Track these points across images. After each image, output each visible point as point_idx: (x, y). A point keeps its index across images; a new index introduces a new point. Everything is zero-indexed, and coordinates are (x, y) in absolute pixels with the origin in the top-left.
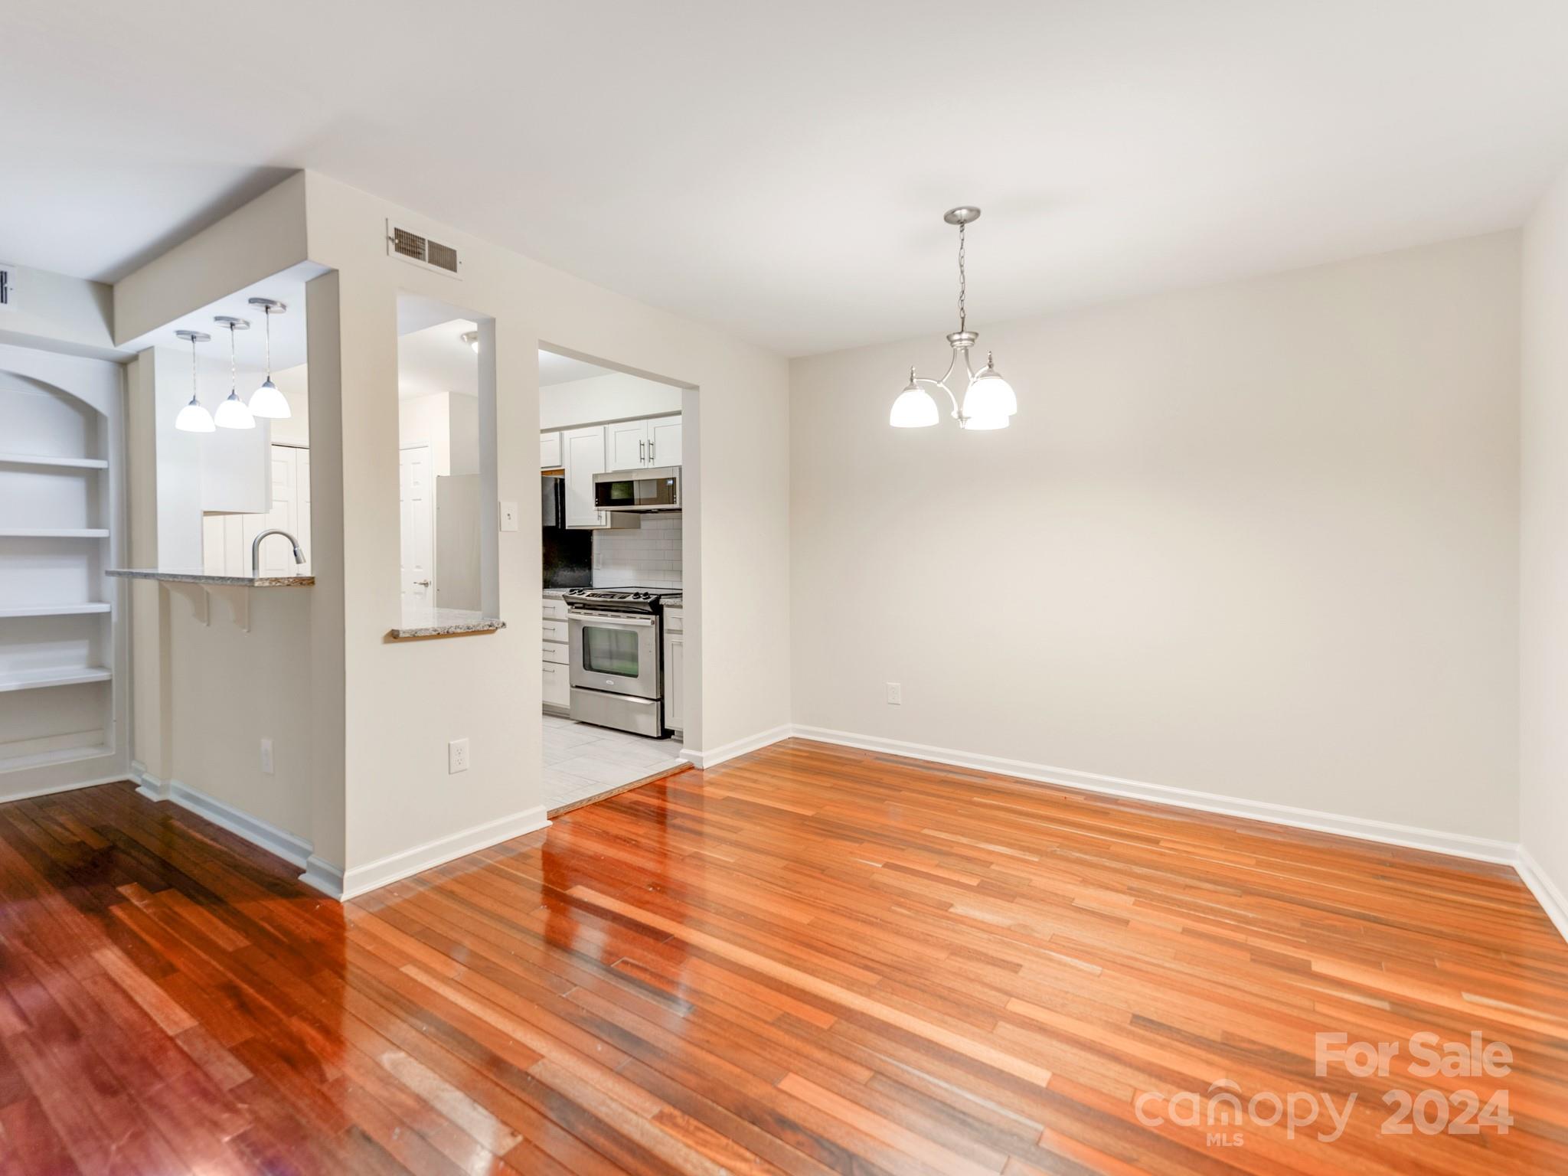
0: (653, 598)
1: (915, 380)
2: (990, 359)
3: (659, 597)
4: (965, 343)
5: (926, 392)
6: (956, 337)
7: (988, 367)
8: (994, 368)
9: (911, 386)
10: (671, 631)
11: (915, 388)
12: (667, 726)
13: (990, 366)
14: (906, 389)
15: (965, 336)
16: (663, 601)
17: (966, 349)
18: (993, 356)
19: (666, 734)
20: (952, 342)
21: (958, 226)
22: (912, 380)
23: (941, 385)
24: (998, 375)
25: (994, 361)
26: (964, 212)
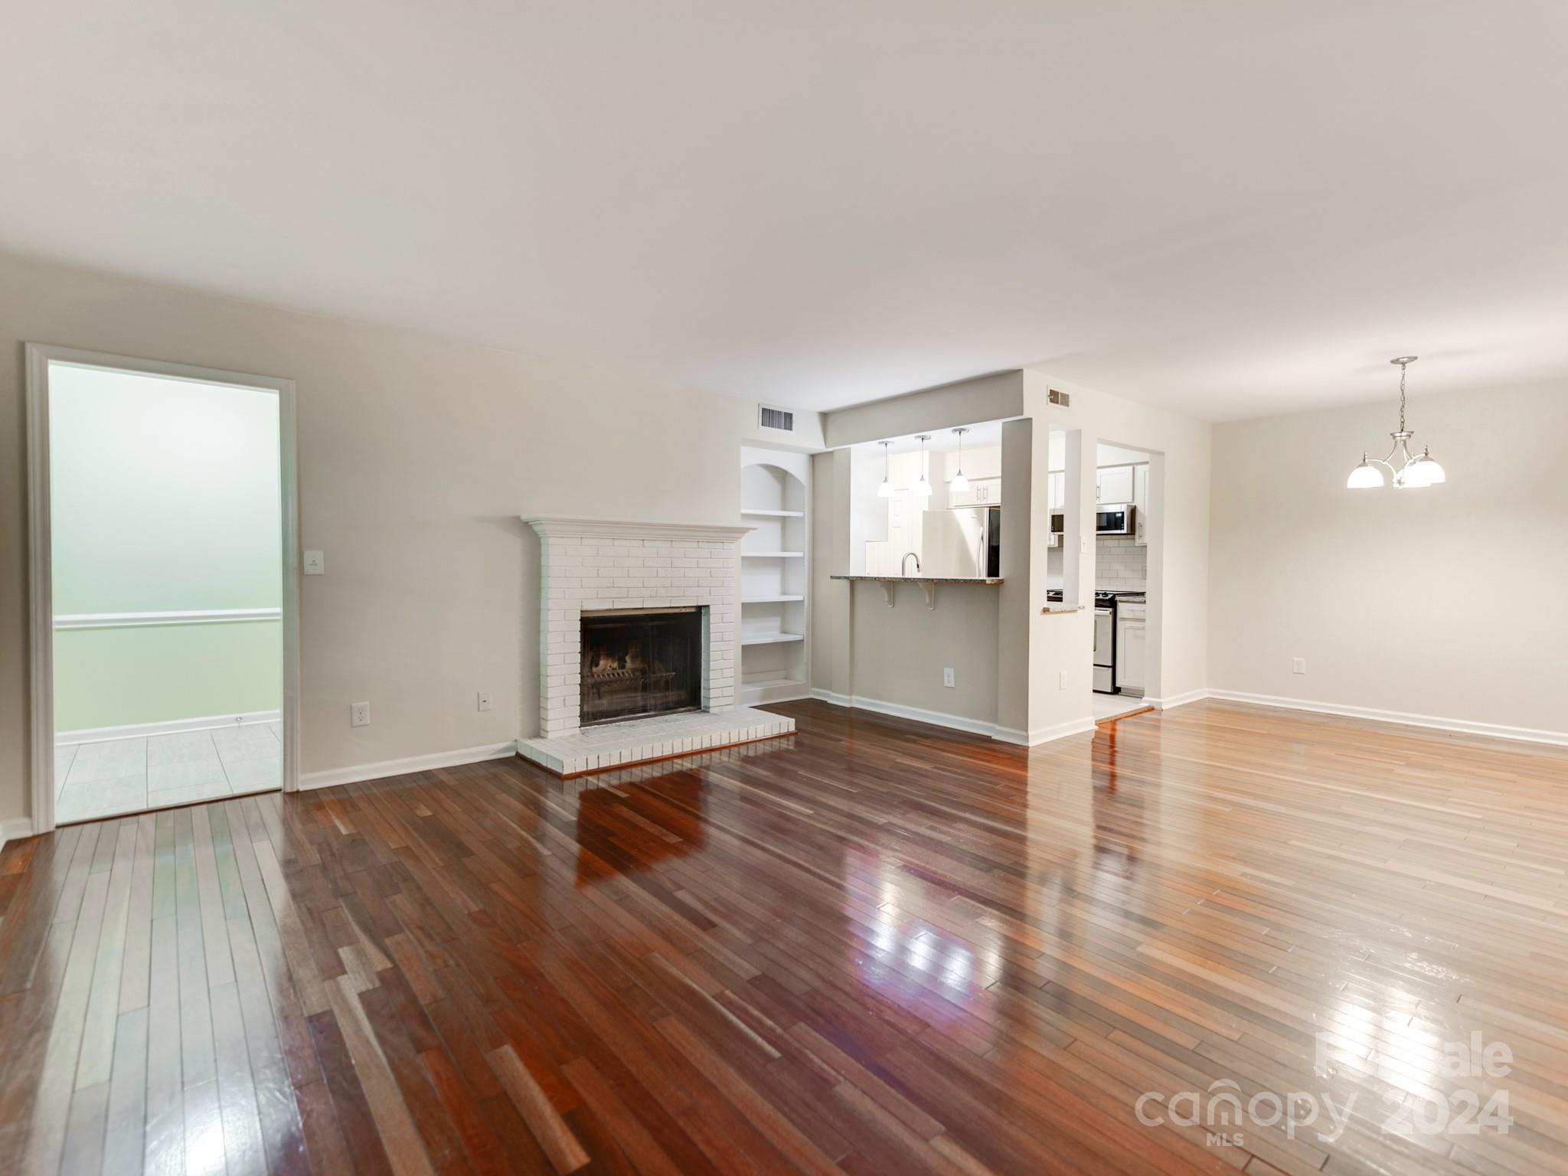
0: (1110, 596)
1: (1366, 460)
2: (1426, 449)
3: (1115, 595)
4: (1403, 438)
5: (1375, 467)
6: (1398, 434)
7: (1424, 455)
8: (1429, 456)
9: (1364, 464)
10: (1123, 619)
11: (1366, 465)
12: (1117, 685)
13: (1426, 454)
14: (1360, 466)
15: (1404, 434)
16: (1118, 598)
17: (1405, 441)
18: (1428, 448)
19: (1116, 691)
20: (1394, 437)
21: (1401, 365)
22: (1364, 460)
23: (1385, 463)
24: (1432, 460)
25: (1429, 451)
26: (1405, 359)
